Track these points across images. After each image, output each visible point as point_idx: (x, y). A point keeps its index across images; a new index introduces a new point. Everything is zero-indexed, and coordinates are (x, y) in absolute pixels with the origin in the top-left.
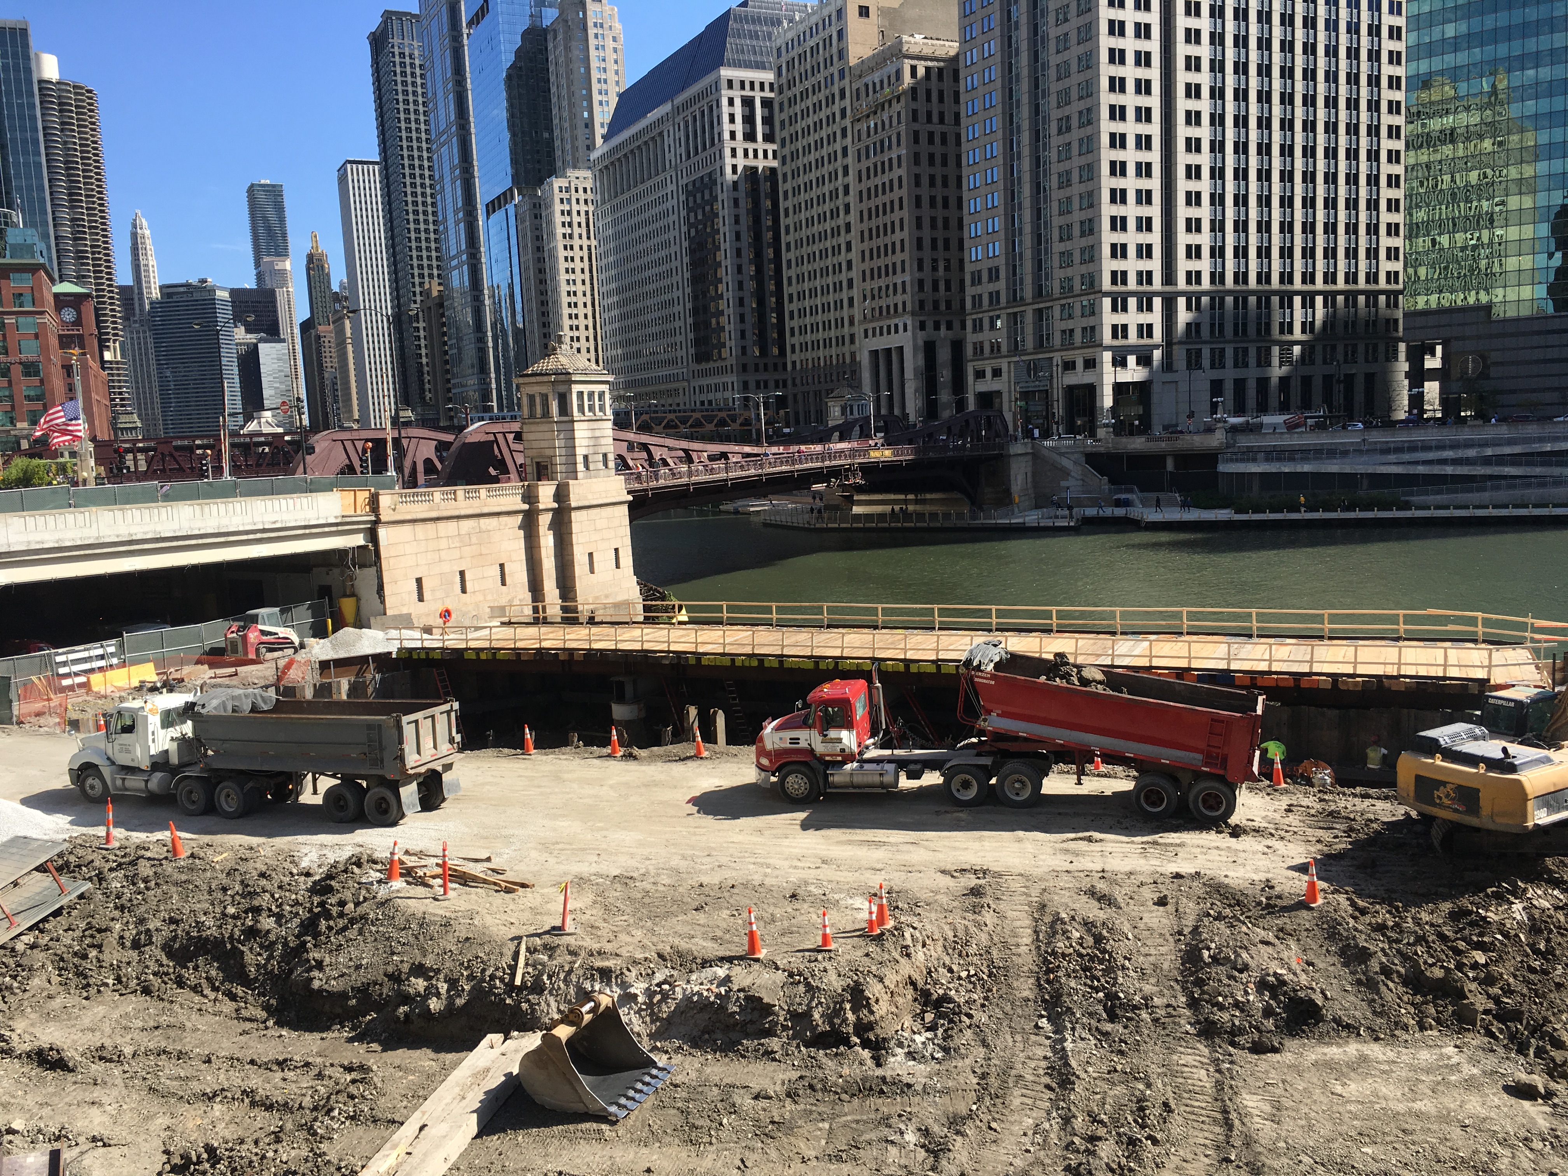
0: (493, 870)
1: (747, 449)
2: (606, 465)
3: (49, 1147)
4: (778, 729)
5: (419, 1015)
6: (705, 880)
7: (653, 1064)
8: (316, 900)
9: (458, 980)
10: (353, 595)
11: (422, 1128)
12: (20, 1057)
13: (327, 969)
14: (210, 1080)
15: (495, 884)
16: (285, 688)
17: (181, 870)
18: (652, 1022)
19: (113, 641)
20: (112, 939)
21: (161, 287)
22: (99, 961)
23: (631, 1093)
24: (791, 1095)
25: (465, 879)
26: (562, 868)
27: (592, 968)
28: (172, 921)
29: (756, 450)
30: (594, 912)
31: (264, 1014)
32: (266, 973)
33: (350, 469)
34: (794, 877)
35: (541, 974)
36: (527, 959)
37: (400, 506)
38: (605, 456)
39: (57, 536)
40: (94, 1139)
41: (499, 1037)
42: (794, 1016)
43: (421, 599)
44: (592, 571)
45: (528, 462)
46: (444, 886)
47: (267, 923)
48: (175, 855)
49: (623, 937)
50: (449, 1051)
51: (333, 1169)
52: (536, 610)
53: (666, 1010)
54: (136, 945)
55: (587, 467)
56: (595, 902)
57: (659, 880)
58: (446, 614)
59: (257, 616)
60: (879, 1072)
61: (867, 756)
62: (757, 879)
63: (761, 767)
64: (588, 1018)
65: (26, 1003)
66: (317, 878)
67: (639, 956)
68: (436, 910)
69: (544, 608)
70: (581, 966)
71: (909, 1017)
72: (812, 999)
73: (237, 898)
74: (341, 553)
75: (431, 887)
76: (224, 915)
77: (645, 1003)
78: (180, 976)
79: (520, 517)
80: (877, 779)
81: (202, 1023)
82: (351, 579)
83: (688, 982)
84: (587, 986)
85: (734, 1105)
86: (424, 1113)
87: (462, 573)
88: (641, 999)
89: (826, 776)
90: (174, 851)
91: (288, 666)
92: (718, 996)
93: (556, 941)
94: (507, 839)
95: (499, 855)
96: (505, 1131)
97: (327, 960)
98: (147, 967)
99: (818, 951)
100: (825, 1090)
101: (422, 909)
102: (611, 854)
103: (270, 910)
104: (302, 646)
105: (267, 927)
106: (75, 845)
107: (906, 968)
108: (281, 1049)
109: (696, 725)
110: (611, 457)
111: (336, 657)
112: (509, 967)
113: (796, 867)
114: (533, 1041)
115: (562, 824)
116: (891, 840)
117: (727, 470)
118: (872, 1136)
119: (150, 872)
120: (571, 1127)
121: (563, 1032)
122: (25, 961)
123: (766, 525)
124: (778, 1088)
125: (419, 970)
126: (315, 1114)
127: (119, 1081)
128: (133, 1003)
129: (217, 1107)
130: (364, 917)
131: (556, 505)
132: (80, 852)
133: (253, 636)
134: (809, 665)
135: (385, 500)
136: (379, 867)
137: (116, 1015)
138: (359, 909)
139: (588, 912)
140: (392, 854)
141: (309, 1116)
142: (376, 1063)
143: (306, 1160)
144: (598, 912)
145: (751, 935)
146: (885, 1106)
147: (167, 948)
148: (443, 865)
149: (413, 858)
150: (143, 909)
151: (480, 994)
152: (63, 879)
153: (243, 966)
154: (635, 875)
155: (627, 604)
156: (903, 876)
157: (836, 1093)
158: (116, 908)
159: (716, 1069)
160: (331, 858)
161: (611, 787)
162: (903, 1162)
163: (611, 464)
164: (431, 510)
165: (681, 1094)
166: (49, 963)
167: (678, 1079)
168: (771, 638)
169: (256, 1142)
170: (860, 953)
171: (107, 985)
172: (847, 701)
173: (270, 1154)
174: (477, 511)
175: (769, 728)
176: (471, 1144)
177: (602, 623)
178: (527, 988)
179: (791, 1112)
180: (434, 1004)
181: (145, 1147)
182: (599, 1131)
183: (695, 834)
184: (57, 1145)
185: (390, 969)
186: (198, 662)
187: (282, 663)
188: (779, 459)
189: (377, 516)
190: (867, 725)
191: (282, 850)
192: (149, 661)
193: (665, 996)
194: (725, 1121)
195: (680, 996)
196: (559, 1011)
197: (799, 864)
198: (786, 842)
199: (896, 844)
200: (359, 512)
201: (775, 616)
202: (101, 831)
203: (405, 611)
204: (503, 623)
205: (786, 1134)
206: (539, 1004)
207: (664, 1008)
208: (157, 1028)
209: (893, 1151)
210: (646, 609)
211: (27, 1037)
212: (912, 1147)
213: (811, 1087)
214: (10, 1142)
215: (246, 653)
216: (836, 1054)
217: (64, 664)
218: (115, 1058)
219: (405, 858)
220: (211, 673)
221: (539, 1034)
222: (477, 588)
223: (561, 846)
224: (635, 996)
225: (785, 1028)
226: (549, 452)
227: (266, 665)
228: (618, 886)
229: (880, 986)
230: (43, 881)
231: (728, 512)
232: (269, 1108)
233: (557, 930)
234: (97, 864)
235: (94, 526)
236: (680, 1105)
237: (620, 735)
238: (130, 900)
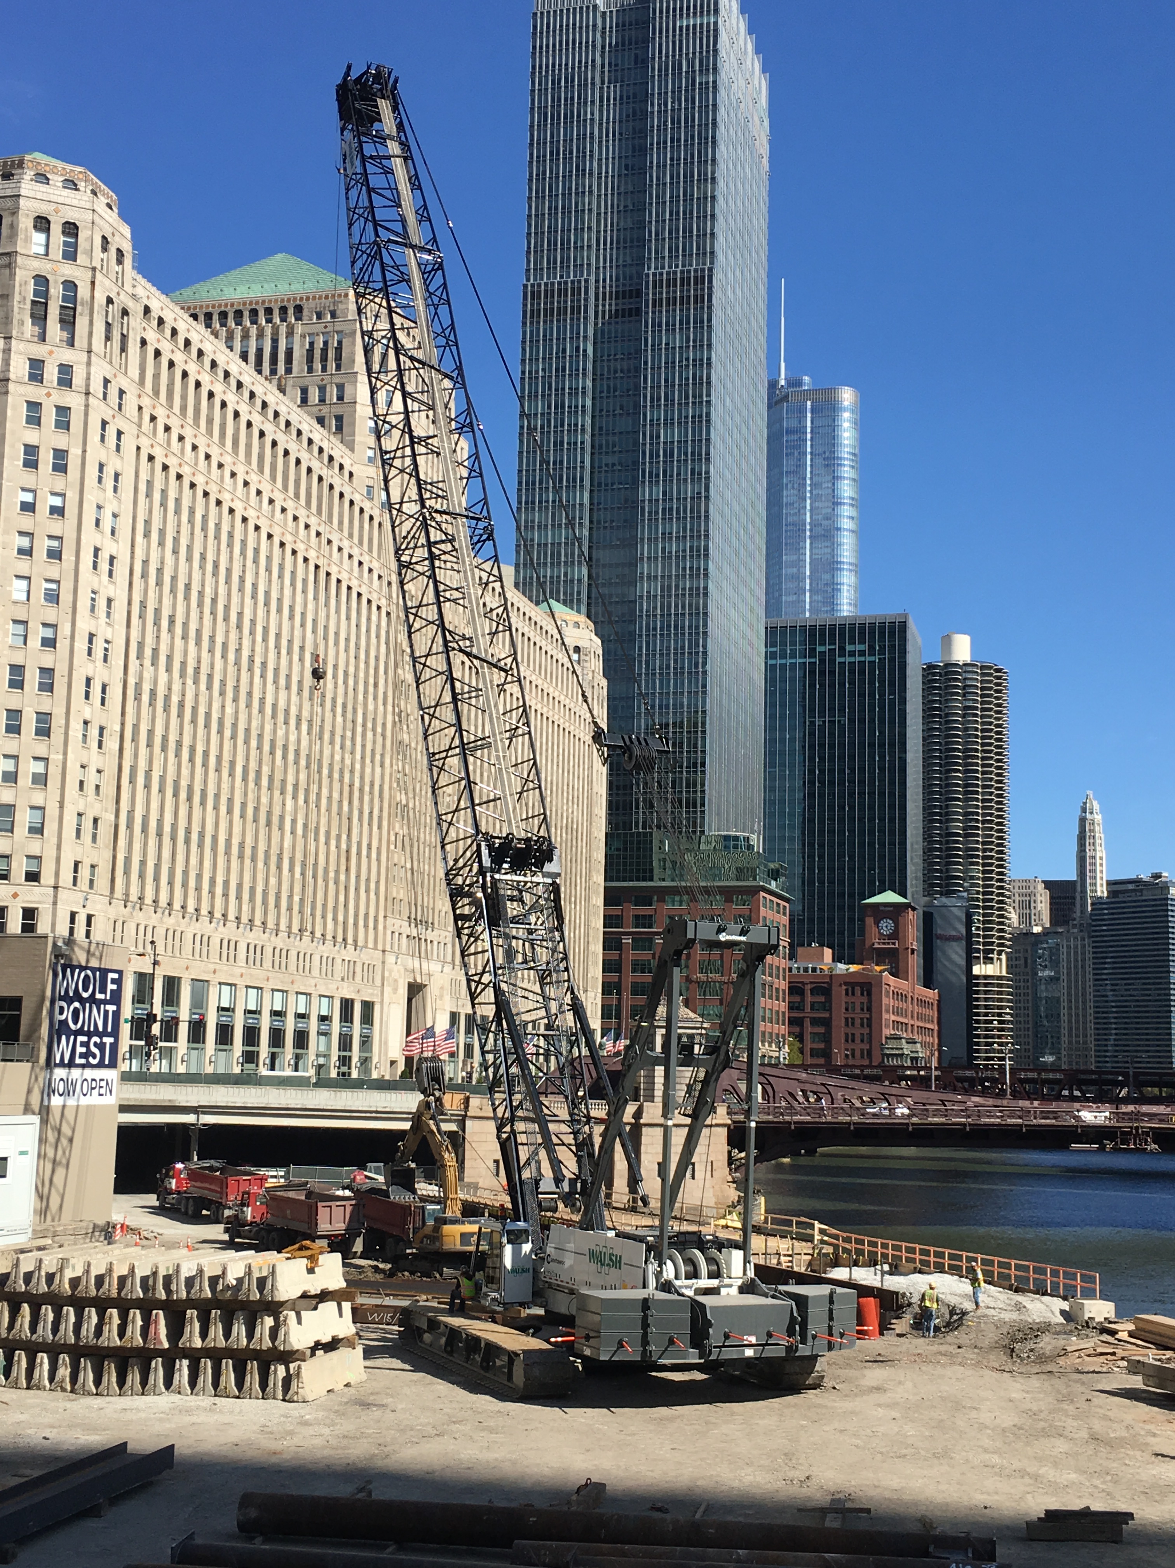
21: (1109, 883)
43: (496, 1175)
135: (477, 1102)
189: (468, 1112)
200: (453, 1108)
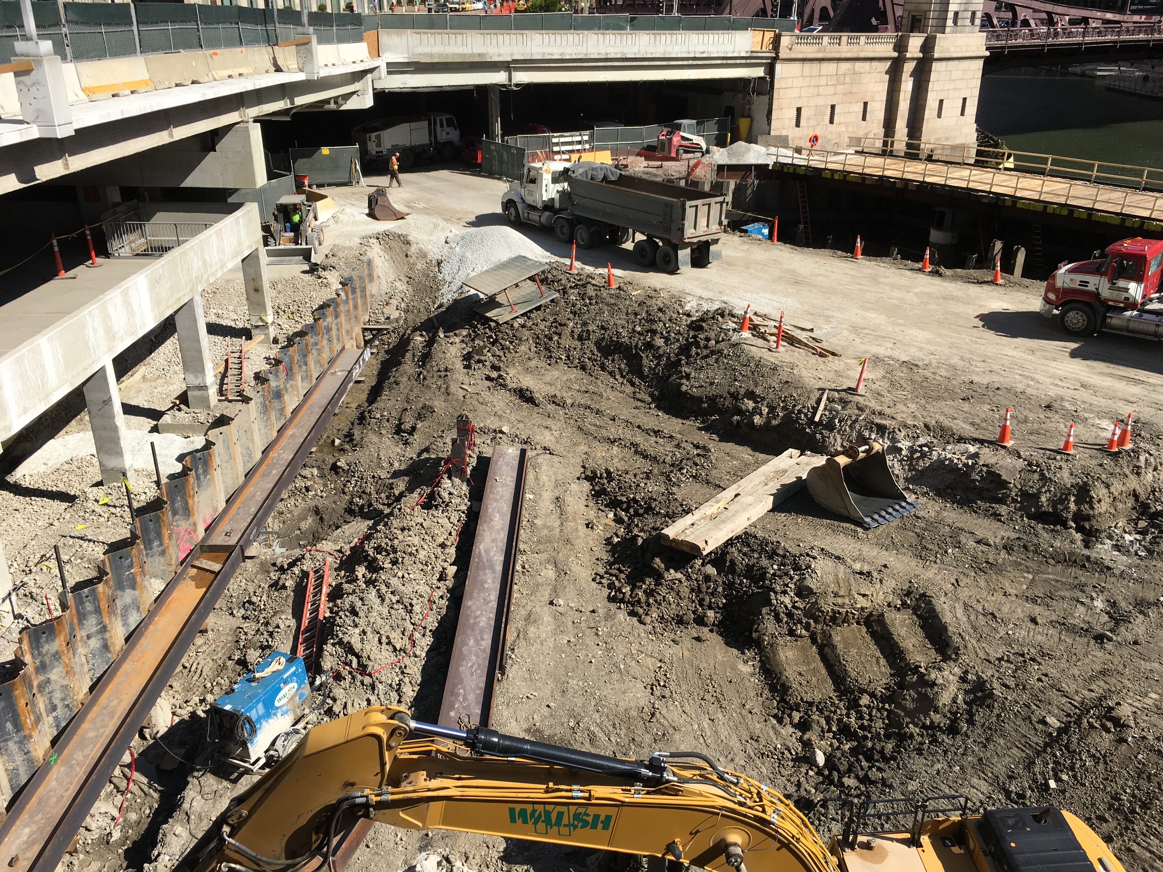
0: (813, 339)
1: (1109, 16)
2: (972, 22)
3: (520, 446)
4: (1070, 271)
5: (746, 424)
6: (976, 379)
7: (904, 499)
8: (692, 333)
9: (775, 408)
10: (749, 116)
11: (737, 495)
12: (510, 390)
13: (692, 380)
14: (613, 431)
15: (813, 348)
16: (692, 181)
17: (611, 296)
18: (909, 470)
19: (588, 132)
20: (567, 331)
22: (558, 343)
23: (883, 513)
24: (1008, 548)
25: (792, 341)
26: (865, 347)
27: (872, 423)
28: (603, 328)
29: (1117, 17)
30: (882, 384)
31: (650, 399)
32: (654, 374)
33: (763, 12)
34: (1053, 392)
35: (834, 418)
36: (826, 405)
37: (795, 47)
38: (974, 13)
39: (561, 50)
40: (545, 448)
41: (796, 452)
42: (1024, 494)
43: (798, 125)
44: (939, 116)
45: (906, 15)
46: (777, 342)
47: (659, 342)
48: (609, 285)
49: (900, 407)
50: (762, 452)
51: (678, 504)
52: (885, 144)
53: (922, 465)
54: (580, 338)
55: (955, 22)
56: (884, 377)
57: (938, 371)
58: (815, 138)
59: (680, 125)
60: (1086, 552)
61: (1149, 307)
62: (1020, 387)
63: (1047, 300)
64: (862, 455)
65: (516, 359)
66: (694, 319)
67: (910, 422)
68: (770, 358)
69: (892, 143)
70: (865, 420)
71: (1125, 520)
72: (1043, 486)
73: (643, 321)
74: (744, 82)
75: (768, 341)
76: (634, 331)
77: (907, 456)
78: (603, 363)
79: (889, 63)
80: (1152, 328)
81: (613, 396)
82: (750, 103)
83: (944, 450)
84: (866, 434)
85: (959, 542)
86: (739, 486)
87: (833, 107)
88: (904, 453)
89: (1105, 317)
90: (609, 283)
91: (696, 166)
92: (966, 465)
93: (850, 398)
94: (828, 319)
95: (820, 328)
96: (790, 513)
97: (693, 374)
98: (585, 353)
99: (1058, 452)
100: (1036, 552)
101: (760, 355)
102: (905, 345)
103: (662, 334)
104: (708, 151)
105: (659, 345)
106: (553, 267)
107: (1133, 483)
108: (657, 423)
109: (998, 257)
110: (979, 15)
111: (729, 163)
112: (813, 407)
113: (1056, 385)
114: (820, 461)
115: (872, 315)
116: (1151, 380)
117: (1084, 35)
118: (1067, 594)
119: (593, 294)
120: (836, 523)
121: (842, 460)
122: (517, 334)
123: (1109, 89)
124: (997, 541)
125: (751, 395)
126: (672, 468)
127: (562, 418)
128: (575, 374)
129: (615, 448)
130: (720, 352)
131: (921, 55)
132: (555, 273)
133: (676, 140)
134: (1117, 221)
135: (785, 41)
136: (735, 320)
137: (564, 378)
138: (718, 346)
139: (878, 383)
140: (746, 313)
141: (668, 469)
142: (713, 447)
143: (663, 495)
144: (885, 384)
145: (1004, 428)
146: (1083, 577)
147: (598, 344)
148: (779, 328)
149: (760, 319)
150: (587, 316)
151: (789, 420)
152: (543, 288)
153: (641, 366)
154: (920, 364)
155: (963, 147)
156: (1153, 411)
157: (1044, 556)
158: (571, 312)
159: (951, 515)
160: (705, 307)
161: (916, 294)
162: (1087, 619)
163: (978, 22)
164: (819, 51)
165: (920, 524)
166: (531, 338)
167: (921, 514)
168: (1086, 193)
169: (635, 476)
170: (1094, 462)
171: (561, 359)
172: (1144, 257)
173: (642, 485)
174: (855, 55)
175: (1063, 269)
176: (766, 514)
177: (938, 161)
178: (822, 425)
179: (1004, 559)
180: (757, 420)
181: (572, 461)
182: (855, 531)
183: (976, 343)
184: (525, 446)
185: (732, 390)
186: (639, 155)
187: (692, 163)
188: (1139, 28)
189: (777, 53)
190: (1156, 281)
191: (675, 295)
192: (607, 149)
193: (923, 455)
194: (950, 551)
195: (935, 458)
196: (842, 446)
197: (1060, 383)
198: (1053, 364)
199: (1154, 385)
200: (764, 49)
201: (1095, 173)
202: (568, 261)
203: (784, 133)
204: (857, 152)
205: (996, 573)
206: (829, 437)
207: (921, 463)
208: (586, 392)
209: (1081, 609)
210: (979, 153)
211: (515, 380)
212: (1098, 611)
213: (1025, 547)
214: (501, 438)
215: (670, 152)
216: (1053, 530)
217: (557, 144)
218: (561, 404)
219: (754, 318)
220: (645, 163)
221: (825, 458)
222: (842, 120)
223: (867, 331)
224: (901, 449)
225: (1014, 501)
226: (925, 7)
227: (682, 163)
228: (905, 370)
229: (1105, 491)
230: (530, 287)
231: (1074, 74)
232: (645, 457)
233: (852, 391)
234: (563, 282)
235: (585, 45)
236: (918, 531)
237: (932, 255)
238: (580, 309)
